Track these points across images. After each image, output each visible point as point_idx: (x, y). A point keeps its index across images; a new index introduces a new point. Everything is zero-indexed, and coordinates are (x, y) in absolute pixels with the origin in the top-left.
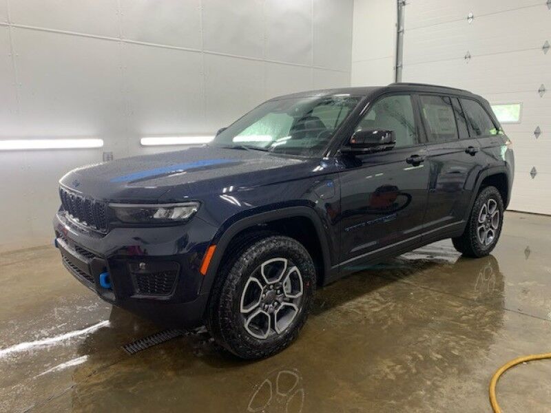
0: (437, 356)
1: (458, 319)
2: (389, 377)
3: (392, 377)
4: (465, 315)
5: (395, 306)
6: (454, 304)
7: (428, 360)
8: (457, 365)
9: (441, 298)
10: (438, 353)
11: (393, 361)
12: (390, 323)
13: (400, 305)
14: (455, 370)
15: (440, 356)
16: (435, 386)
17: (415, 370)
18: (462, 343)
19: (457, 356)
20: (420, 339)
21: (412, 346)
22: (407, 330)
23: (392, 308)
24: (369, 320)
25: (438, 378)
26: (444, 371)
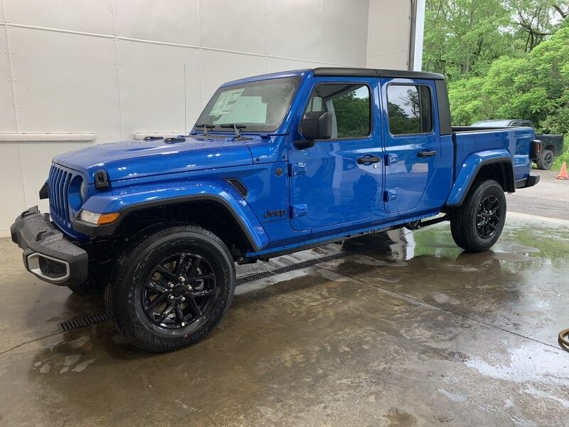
0: (345, 349)
5: (335, 302)
8: (359, 358)
11: (300, 351)
13: (340, 301)
14: (354, 362)
16: (325, 375)
17: (314, 360)
18: (379, 339)
19: (365, 350)
20: (339, 333)
21: (328, 338)
22: (332, 324)
23: (331, 303)
24: (302, 312)
25: (333, 368)
26: (342, 362)
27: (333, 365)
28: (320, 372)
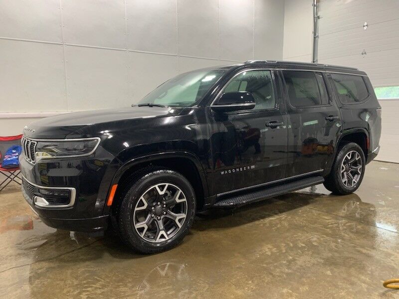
0: (301, 245)
1: (326, 226)
2: (267, 253)
3: (269, 253)
4: (332, 224)
5: (286, 218)
6: (326, 218)
7: (296, 247)
8: (312, 250)
9: (319, 214)
10: (303, 243)
11: (273, 246)
12: (279, 226)
13: (290, 217)
14: (310, 253)
15: (304, 245)
16: (294, 260)
17: (284, 251)
18: (322, 239)
19: (315, 246)
20: (295, 236)
21: (288, 239)
22: (288, 230)
23: (283, 218)
24: (266, 224)
25: (298, 256)
26: (303, 252)
27: (297, 254)
28: (291, 258)
